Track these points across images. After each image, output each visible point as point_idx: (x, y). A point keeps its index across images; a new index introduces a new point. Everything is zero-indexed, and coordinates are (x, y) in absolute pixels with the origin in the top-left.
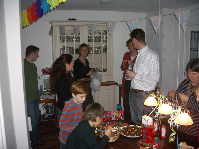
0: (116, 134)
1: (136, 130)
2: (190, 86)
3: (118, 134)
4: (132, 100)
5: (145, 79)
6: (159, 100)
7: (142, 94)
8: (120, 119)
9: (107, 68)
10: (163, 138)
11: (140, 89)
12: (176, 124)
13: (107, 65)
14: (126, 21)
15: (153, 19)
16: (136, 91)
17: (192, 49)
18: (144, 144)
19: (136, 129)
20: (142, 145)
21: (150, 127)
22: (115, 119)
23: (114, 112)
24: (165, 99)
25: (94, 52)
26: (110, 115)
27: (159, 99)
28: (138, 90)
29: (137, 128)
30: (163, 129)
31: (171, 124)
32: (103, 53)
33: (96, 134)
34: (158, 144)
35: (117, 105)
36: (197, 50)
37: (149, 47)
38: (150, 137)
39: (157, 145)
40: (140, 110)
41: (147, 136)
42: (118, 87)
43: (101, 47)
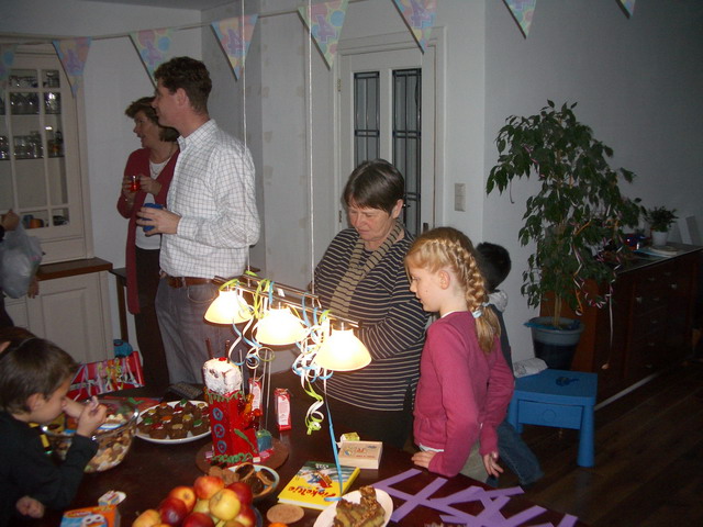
0: (119, 439)
1: (188, 418)
2: (360, 251)
3: (126, 435)
4: (168, 316)
5: (211, 233)
6: (255, 299)
7: (199, 290)
8: (129, 387)
9: (66, 210)
10: (286, 431)
11: (190, 275)
12: (317, 373)
13: (65, 200)
14: (130, 37)
15: (225, 27)
16: (176, 282)
17: (359, 133)
18: (222, 459)
19: (187, 413)
20: (215, 463)
21: (236, 395)
22: (112, 389)
23: (105, 366)
24: (275, 293)
25: (13, 154)
26: (92, 377)
27: (257, 295)
28: (186, 278)
29: (193, 409)
30: (280, 399)
31: (304, 374)
32: (50, 156)
33: (48, 449)
34: (270, 452)
35: (116, 343)
36: (375, 134)
37: (220, 125)
38: (237, 431)
39: (265, 455)
40: (197, 347)
41: (227, 427)
42: (112, 279)
43: (39, 136)
